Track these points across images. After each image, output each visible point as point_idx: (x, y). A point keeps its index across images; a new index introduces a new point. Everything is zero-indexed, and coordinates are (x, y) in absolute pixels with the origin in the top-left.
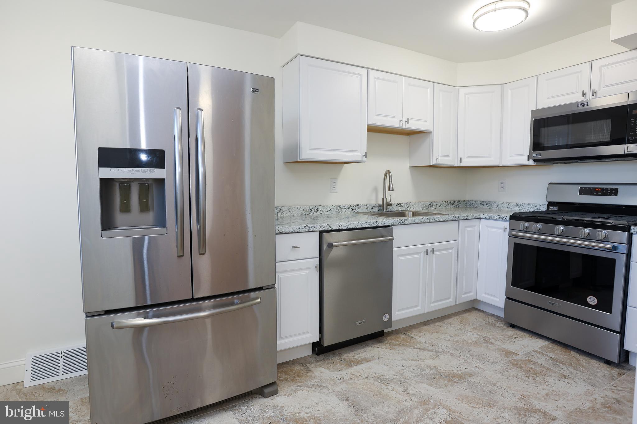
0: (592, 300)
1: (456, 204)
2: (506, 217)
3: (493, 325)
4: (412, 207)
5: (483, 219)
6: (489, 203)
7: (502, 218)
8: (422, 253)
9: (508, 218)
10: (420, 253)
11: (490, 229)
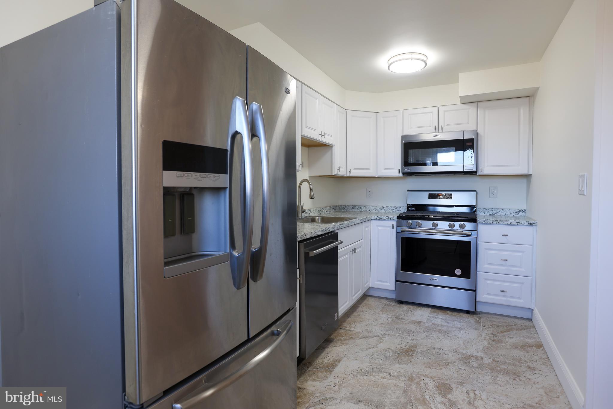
0: (458, 272)
1: (335, 208)
2: (393, 217)
3: (390, 305)
4: (312, 213)
5: (374, 220)
6: (360, 207)
7: (390, 218)
8: (349, 253)
9: (396, 218)
10: (347, 254)
11: (380, 228)
